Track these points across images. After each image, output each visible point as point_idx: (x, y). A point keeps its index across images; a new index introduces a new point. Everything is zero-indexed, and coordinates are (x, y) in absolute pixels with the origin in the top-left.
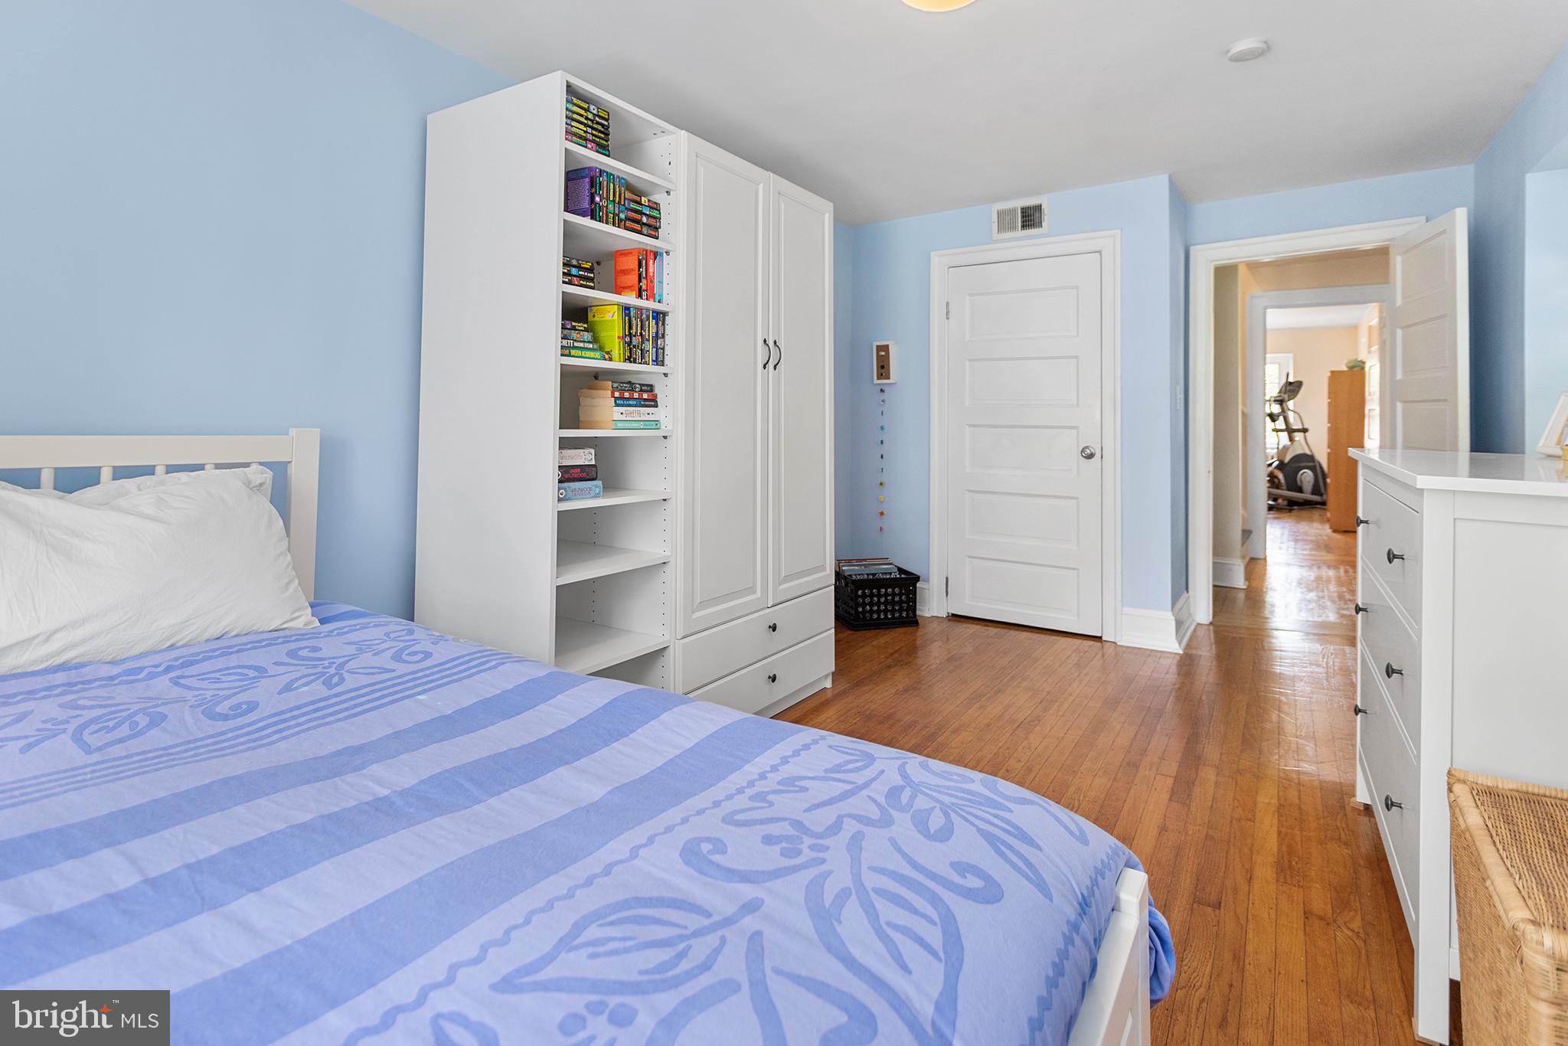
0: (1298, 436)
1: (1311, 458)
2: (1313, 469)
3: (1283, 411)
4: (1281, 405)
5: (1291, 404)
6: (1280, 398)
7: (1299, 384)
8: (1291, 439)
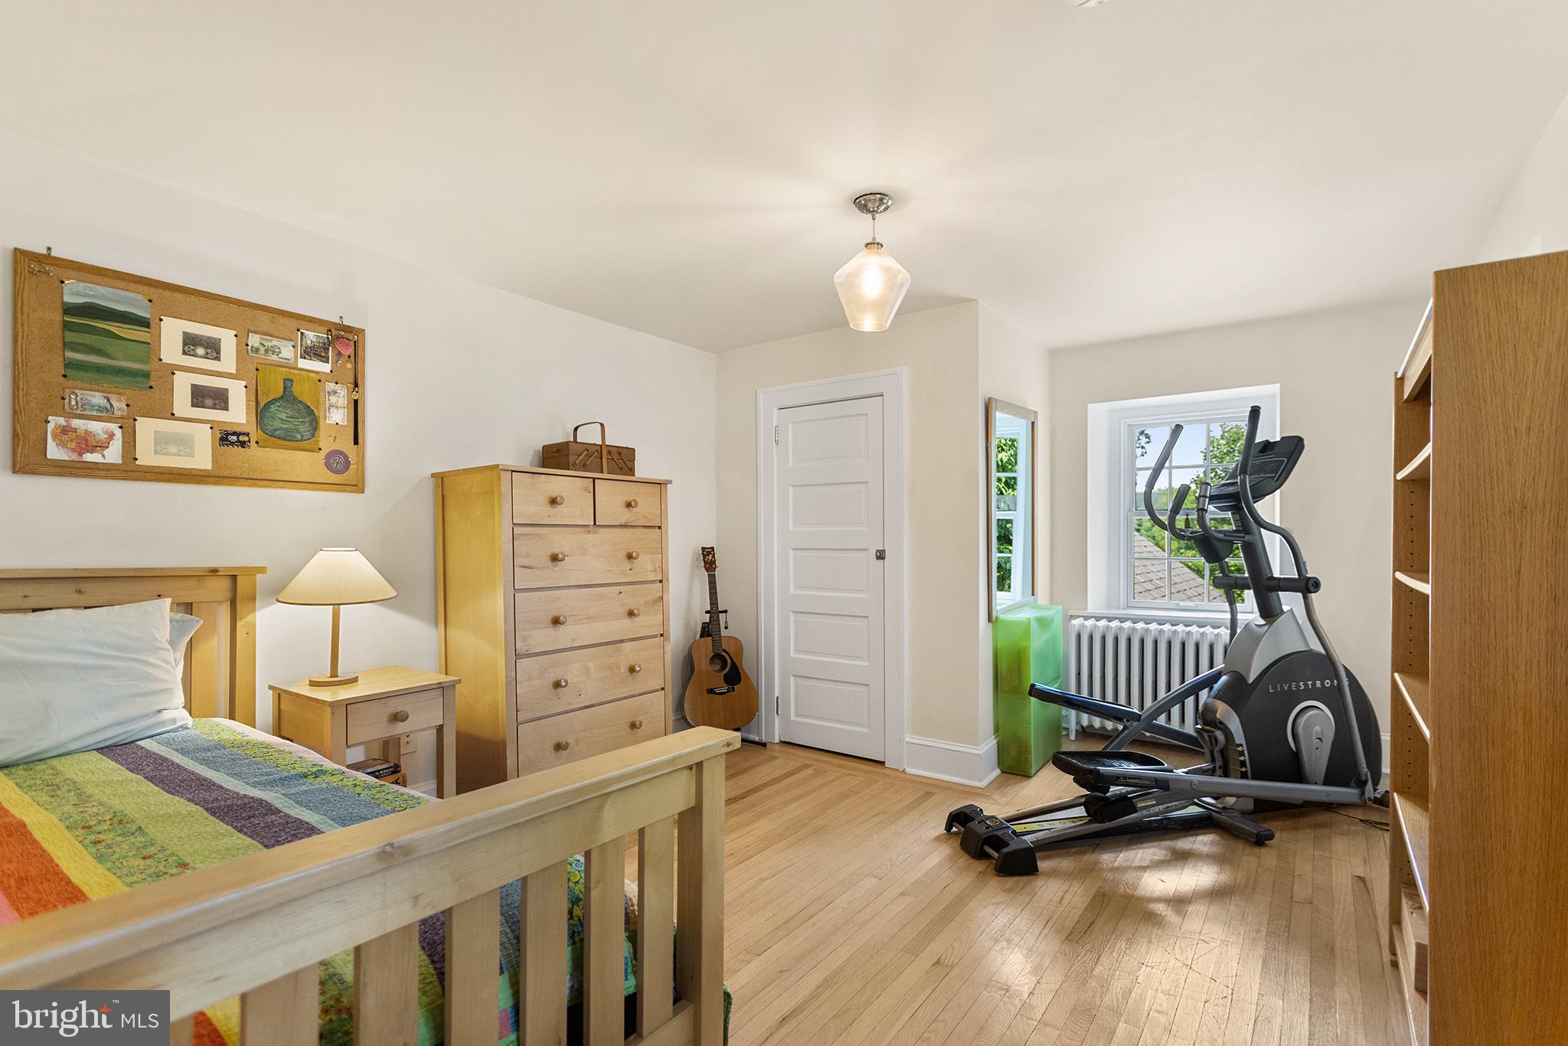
0: (1290, 601)
1: (1325, 664)
2: (1333, 698)
3: (1244, 528)
4: (1236, 509)
5: (1269, 508)
6: (1231, 489)
7: (1292, 447)
8: (1269, 611)
